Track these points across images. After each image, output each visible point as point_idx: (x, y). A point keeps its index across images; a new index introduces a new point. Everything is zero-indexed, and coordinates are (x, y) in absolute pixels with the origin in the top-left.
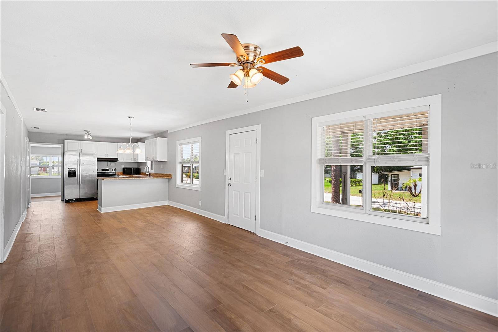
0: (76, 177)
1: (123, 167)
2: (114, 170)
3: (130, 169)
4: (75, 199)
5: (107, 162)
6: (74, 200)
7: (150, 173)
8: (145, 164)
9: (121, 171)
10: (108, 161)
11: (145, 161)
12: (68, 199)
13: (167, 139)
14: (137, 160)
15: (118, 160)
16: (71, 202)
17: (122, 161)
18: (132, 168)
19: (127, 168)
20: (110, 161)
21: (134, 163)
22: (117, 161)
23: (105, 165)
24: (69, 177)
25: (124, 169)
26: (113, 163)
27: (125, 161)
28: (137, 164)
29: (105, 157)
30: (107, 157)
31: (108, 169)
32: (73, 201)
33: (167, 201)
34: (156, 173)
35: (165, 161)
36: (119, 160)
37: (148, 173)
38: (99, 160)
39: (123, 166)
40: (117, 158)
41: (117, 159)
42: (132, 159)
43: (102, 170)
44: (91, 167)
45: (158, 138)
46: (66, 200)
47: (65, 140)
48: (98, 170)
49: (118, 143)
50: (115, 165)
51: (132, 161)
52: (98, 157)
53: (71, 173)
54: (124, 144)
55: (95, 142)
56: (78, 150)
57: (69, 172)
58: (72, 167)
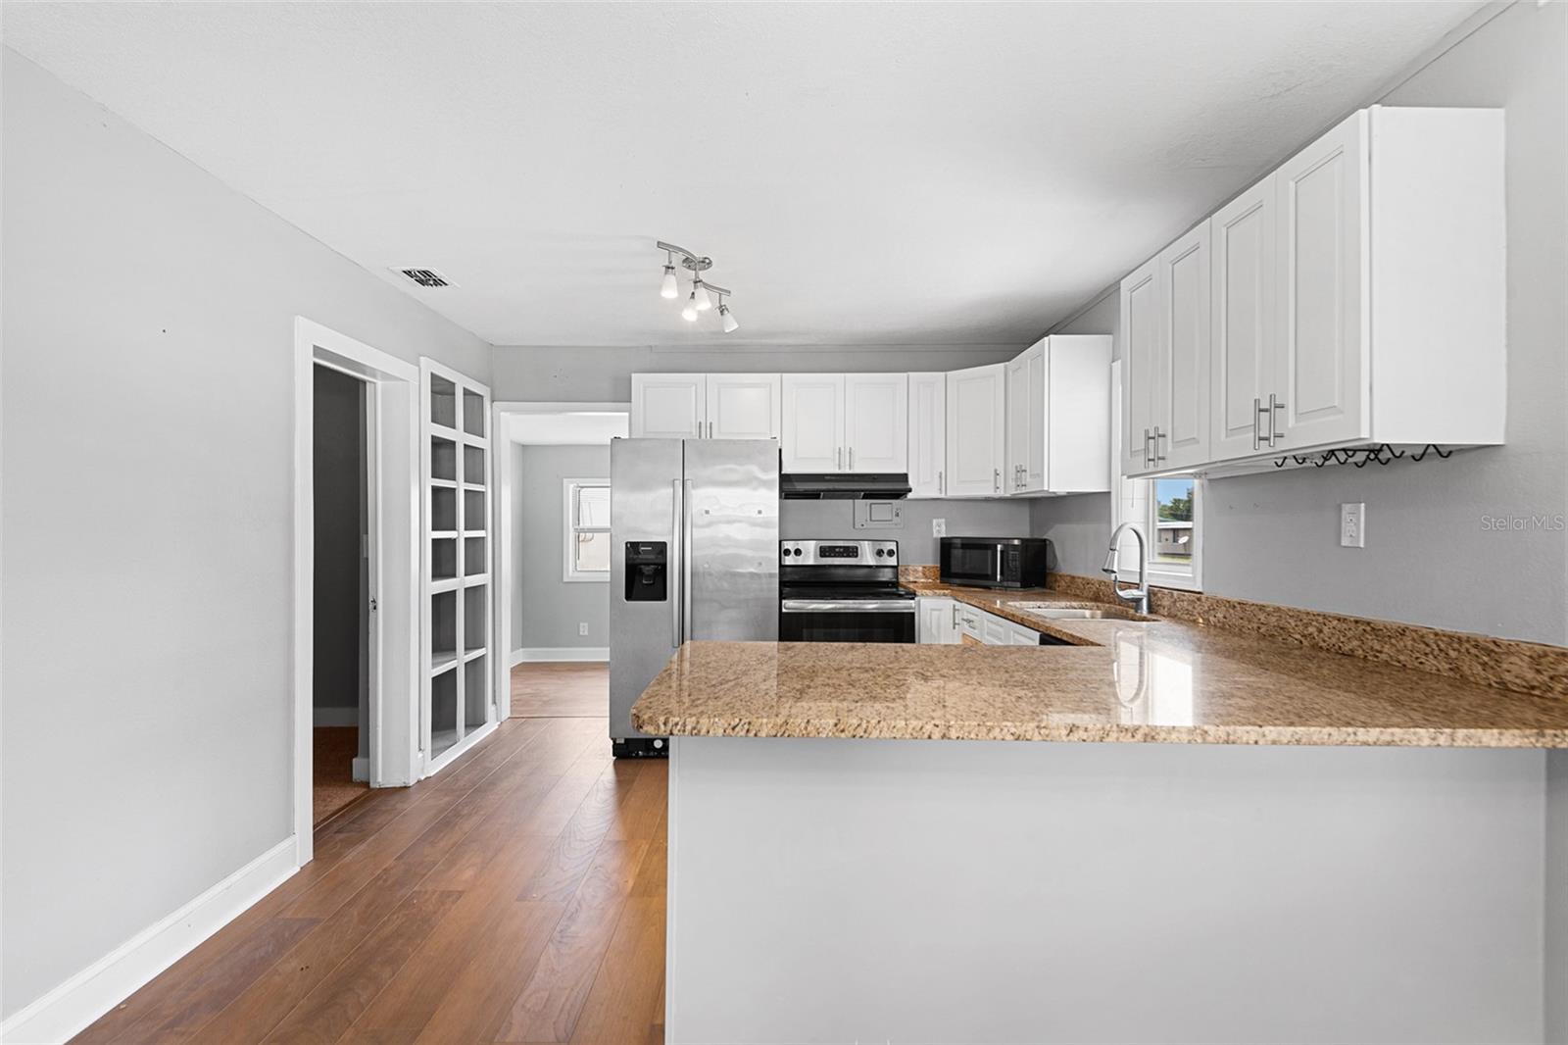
0: (664, 597)
1: (944, 536)
2: (891, 553)
3: (988, 545)
5: (849, 501)
6: (658, 744)
8: (1092, 506)
9: (931, 559)
10: (851, 494)
11: (1096, 486)
14: (1040, 476)
15: (911, 483)
17: (933, 493)
19: (970, 544)
20: (869, 495)
22: (902, 493)
23: (841, 519)
24: (629, 597)
25: (946, 546)
26: (883, 509)
27: (951, 494)
28: (1024, 513)
29: (837, 471)
30: (847, 471)
31: (855, 550)
32: (654, 748)
34: (1224, 594)
36: (919, 489)
37: (1134, 593)
38: (794, 488)
39: (940, 529)
40: (903, 471)
41: (904, 477)
42: (1001, 478)
43: (824, 552)
44: (740, 533)
45: (1363, 112)
46: (614, 741)
47: (633, 375)
48: (787, 552)
49: (911, 374)
50: (895, 519)
51: (1001, 493)
52: (783, 472)
53: (641, 573)
54: (949, 373)
55: (779, 375)
56: (695, 431)
57: (631, 567)
58: (650, 534)
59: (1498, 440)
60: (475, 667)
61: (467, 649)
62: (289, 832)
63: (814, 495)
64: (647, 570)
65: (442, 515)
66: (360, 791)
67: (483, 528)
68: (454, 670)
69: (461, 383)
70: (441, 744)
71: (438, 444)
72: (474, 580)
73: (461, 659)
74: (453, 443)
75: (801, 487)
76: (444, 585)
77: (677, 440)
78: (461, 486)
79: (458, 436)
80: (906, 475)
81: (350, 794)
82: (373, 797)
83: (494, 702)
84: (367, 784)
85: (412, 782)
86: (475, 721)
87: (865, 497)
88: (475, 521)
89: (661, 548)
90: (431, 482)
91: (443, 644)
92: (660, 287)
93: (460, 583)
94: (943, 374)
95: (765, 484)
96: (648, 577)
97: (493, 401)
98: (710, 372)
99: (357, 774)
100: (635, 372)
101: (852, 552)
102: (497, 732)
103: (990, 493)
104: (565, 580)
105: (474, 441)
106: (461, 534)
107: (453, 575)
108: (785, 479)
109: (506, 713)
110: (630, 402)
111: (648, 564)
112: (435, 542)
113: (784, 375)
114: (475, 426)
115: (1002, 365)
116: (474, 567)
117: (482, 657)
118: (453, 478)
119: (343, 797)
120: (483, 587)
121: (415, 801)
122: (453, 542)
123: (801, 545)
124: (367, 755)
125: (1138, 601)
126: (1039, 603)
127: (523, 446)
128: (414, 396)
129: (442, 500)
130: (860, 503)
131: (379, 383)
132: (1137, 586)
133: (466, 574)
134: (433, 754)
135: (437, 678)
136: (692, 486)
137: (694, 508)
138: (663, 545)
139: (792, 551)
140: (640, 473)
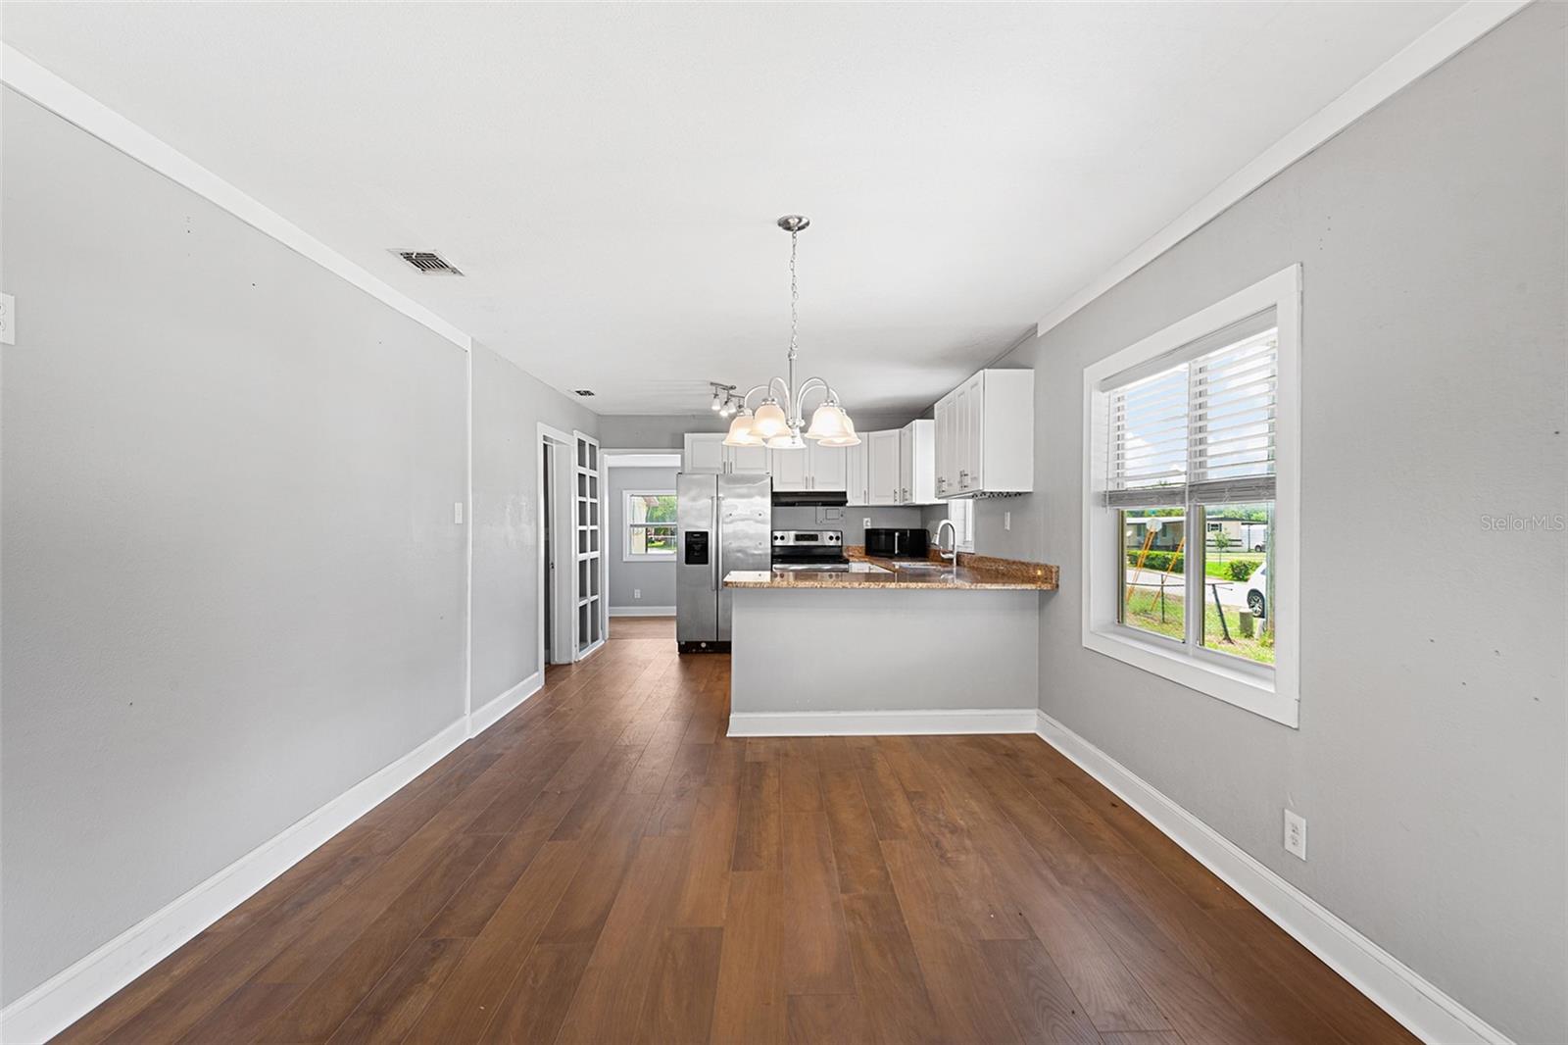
0: (706, 563)
1: (869, 527)
2: (838, 538)
3: (890, 533)
4: (707, 643)
5: (814, 508)
6: (703, 645)
7: (959, 556)
9: (861, 541)
10: (815, 504)
11: (938, 500)
12: (686, 643)
13: (1033, 371)
14: (912, 495)
15: (848, 497)
16: (696, 653)
17: (863, 504)
18: (897, 530)
19: (880, 532)
20: (824, 504)
21: (902, 512)
22: (843, 503)
23: (810, 518)
24: (687, 562)
25: (869, 533)
26: (833, 512)
27: (871, 504)
28: (917, 514)
29: (805, 490)
30: (811, 490)
31: (817, 536)
32: (701, 648)
33: (1034, 712)
34: (981, 554)
35: (1020, 494)
36: (851, 501)
37: (950, 555)
38: (779, 500)
39: (868, 524)
40: (844, 490)
41: (844, 494)
42: (897, 495)
43: (798, 538)
44: (752, 528)
45: (981, 371)
46: (679, 642)
47: (686, 435)
48: (776, 538)
50: (842, 518)
51: (897, 503)
52: (774, 490)
53: (694, 550)
54: (871, 433)
56: (721, 467)
57: (689, 546)
58: (699, 527)
59: (1031, 490)
60: (594, 603)
61: (592, 595)
62: (538, 669)
63: (793, 504)
64: (697, 547)
65: (582, 516)
66: (557, 667)
67: (597, 525)
68: (586, 605)
69: (589, 440)
70: (583, 646)
71: (580, 477)
72: (594, 555)
73: (589, 599)
74: (586, 476)
75: (784, 500)
76: (583, 556)
77: (713, 473)
78: (589, 500)
79: (588, 471)
80: (845, 492)
82: (560, 668)
83: (602, 628)
84: (559, 665)
85: (573, 662)
86: (595, 637)
87: (823, 505)
88: (594, 520)
89: (705, 535)
90: (577, 499)
91: (583, 589)
93: (589, 555)
94: (866, 433)
95: (763, 496)
96: (698, 552)
97: (601, 448)
100: (688, 432)
101: (814, 538)
102: (603, 646)
103: (892, 503)
104: (624, 560)
105: (593, 474)
106: (589, 528)
107: (586, 551)
108: (774, 495)
109: (606, 636)
110: (683, 449)
111: (698, 544)
112: (580, 531)
114: (593, 465)
115: (897, 430)
116: (594, 547)
117: (597, 600)
118: (586, 496)
120: (596, 559)
122: (586, 532)
123: (785, 534)
124: (549, 648)
125: (952, 559)
128: (572, 453)
129: (582, 509)
130: (820, 509)
131: (555, 446)
132: (951, 552)
133: (592, 551)
134: (581, 650)
135: (581, 608)
136: (723, 499)
137: (724, 511)
138: (706, 533)
139: (779, 537)
140: (693, 493)
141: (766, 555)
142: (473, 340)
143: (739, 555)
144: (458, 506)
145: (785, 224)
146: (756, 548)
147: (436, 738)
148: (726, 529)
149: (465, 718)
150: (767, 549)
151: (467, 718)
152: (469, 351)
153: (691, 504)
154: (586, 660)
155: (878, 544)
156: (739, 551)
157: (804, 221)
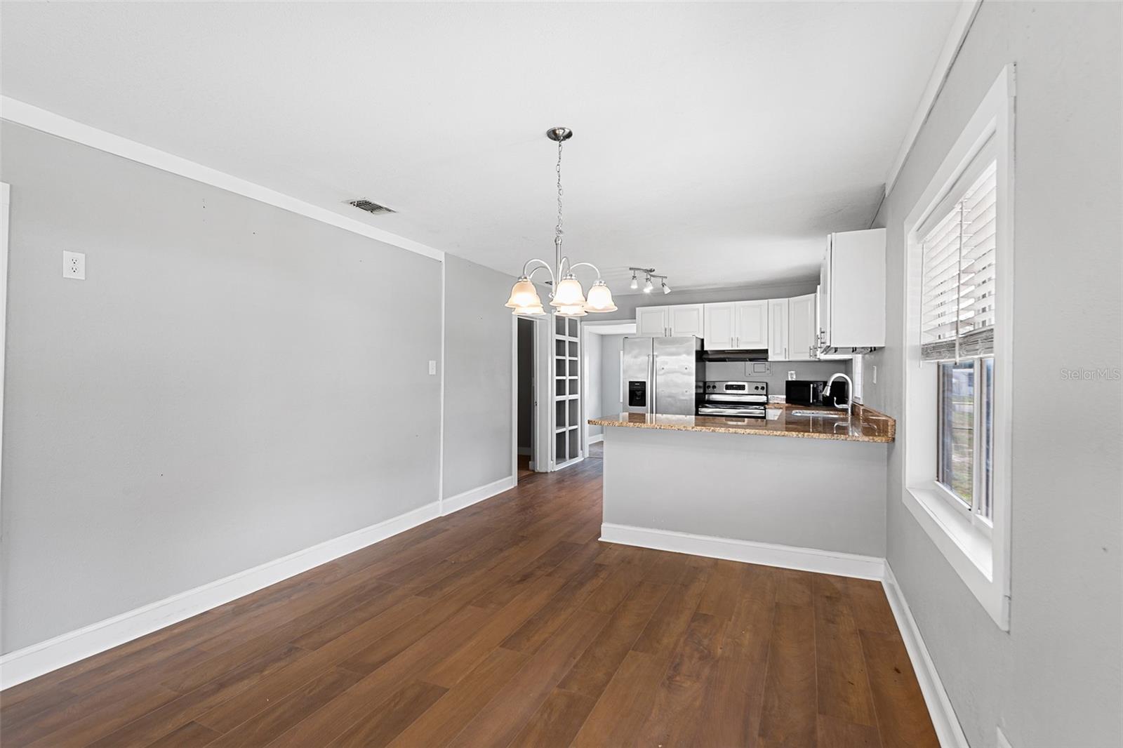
0: (644, 405)
1: (789, 380)
2: (763, 388)
3: (805, 384)
5: (743, 363)
9: (783, 391)
10: (744, 360)
13: (884, 229)
15: (769, 354)
17: (782, 359)
18: (812, 382)
19: (798, 384)
22: (766, 359)
23: (739, 372)
24: (630, 404)
25: (789, 384)
26: (759, 366)
27: (791, 359)
29: (732, 348)
30: (736, 348)
31: (743, 383)
36: (772, 356)
37: (845, 406)
38: (704, 356)
39: (785, 377)
40: (766, 348)
41: (766, 351)
42: (812, 351)
43: (728, 387)
44: (679, 379)
47: (637, 309)
49: (770, 300)
50: (767, 371)
51: (813, 358)
52: (699, 349)
53: (636, 395)
54: (791, 299)
55: (702, 305)
56: (663, 332)
57: (631, 392)
58: (636, 377)
59: (884, 345)
60: (573, 432)
61: (570, 425)
62: (511, 475)
63: (723, 360)
64: (637, 393)
65: (560, 370)
66: (531, 472)
67: (577, 375)
68: (565, 433)
70: (560, 461)
71: (558, 341)
72: (573, 397)
73: (567, 429)
74: (564, 341)
75: (712, 357)
76: (561, 398)
77: (650, 338)
78: (567, 358)
79: (567, 338)
80: (767, 350)
81: (528, 473)
82: (535, 474)
83: (582, 449)
84: (534, 471)
85: (549, 471)
86: (573, 455)
88: (573, 372)
89: (643, 384)
90: (556, 357)
91: (560, 423)
92: (630, 285)
93: (567, 397)
94: (787, 299)
95: (689, 354)
96: (638, 396)
97: (581, 321)
98: (671, 304)
99: (531, 467)
100: (638, 307)
101: (742, 387)
102: (582, 462)
103: (808, 359)
105: (573, 339)
106: (567, 378)
107: (565, 394)
108: (699, 353)
109: (587, 455)
110: (635, 319)
111: (638, 391)
112: (557, 380)
113: (705, 304)
114: (573, 333)
115: (814, 294)
116: (573, 391)
117: (577, 429)
118: (564, 355)
119: (525, 473)
120: (577, 400)
121: (550, 476)
122: (564, 380)
123: (716, 384)
124: (534, 460)
125: (847, 409)
126: (813, 412)
127: (602, 335)
128: (549, 324)
129: (560, 364)
130: (749, 363)
131: (538, 321)
133: (570, 394)
134: (557, 464)
135: (558, 435)
136: (657, 356)
137: (658, 365)
138: (645, 382)
139: (711, 386)
140: (635, 352)
141: (691, 400)
142: (446, 254)
143: (670, 399)
144: (432, 364)
145: (553, 135)
146: (683, 394)
147: (411, 513)
148: (660, 379)
149: (438, 502)
150: (692, 395)
151: (440, 502)
152: (443, 261)
153: (632, 360)
154: (562, 472)
155: (798, 393)
156: (669, 397)
157: (567, 131)
